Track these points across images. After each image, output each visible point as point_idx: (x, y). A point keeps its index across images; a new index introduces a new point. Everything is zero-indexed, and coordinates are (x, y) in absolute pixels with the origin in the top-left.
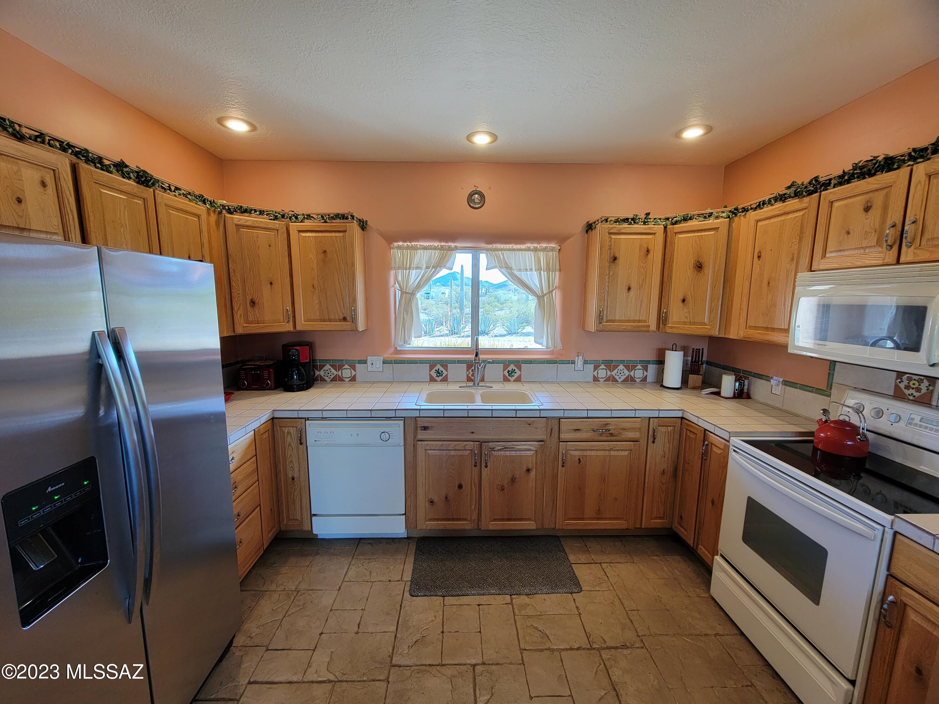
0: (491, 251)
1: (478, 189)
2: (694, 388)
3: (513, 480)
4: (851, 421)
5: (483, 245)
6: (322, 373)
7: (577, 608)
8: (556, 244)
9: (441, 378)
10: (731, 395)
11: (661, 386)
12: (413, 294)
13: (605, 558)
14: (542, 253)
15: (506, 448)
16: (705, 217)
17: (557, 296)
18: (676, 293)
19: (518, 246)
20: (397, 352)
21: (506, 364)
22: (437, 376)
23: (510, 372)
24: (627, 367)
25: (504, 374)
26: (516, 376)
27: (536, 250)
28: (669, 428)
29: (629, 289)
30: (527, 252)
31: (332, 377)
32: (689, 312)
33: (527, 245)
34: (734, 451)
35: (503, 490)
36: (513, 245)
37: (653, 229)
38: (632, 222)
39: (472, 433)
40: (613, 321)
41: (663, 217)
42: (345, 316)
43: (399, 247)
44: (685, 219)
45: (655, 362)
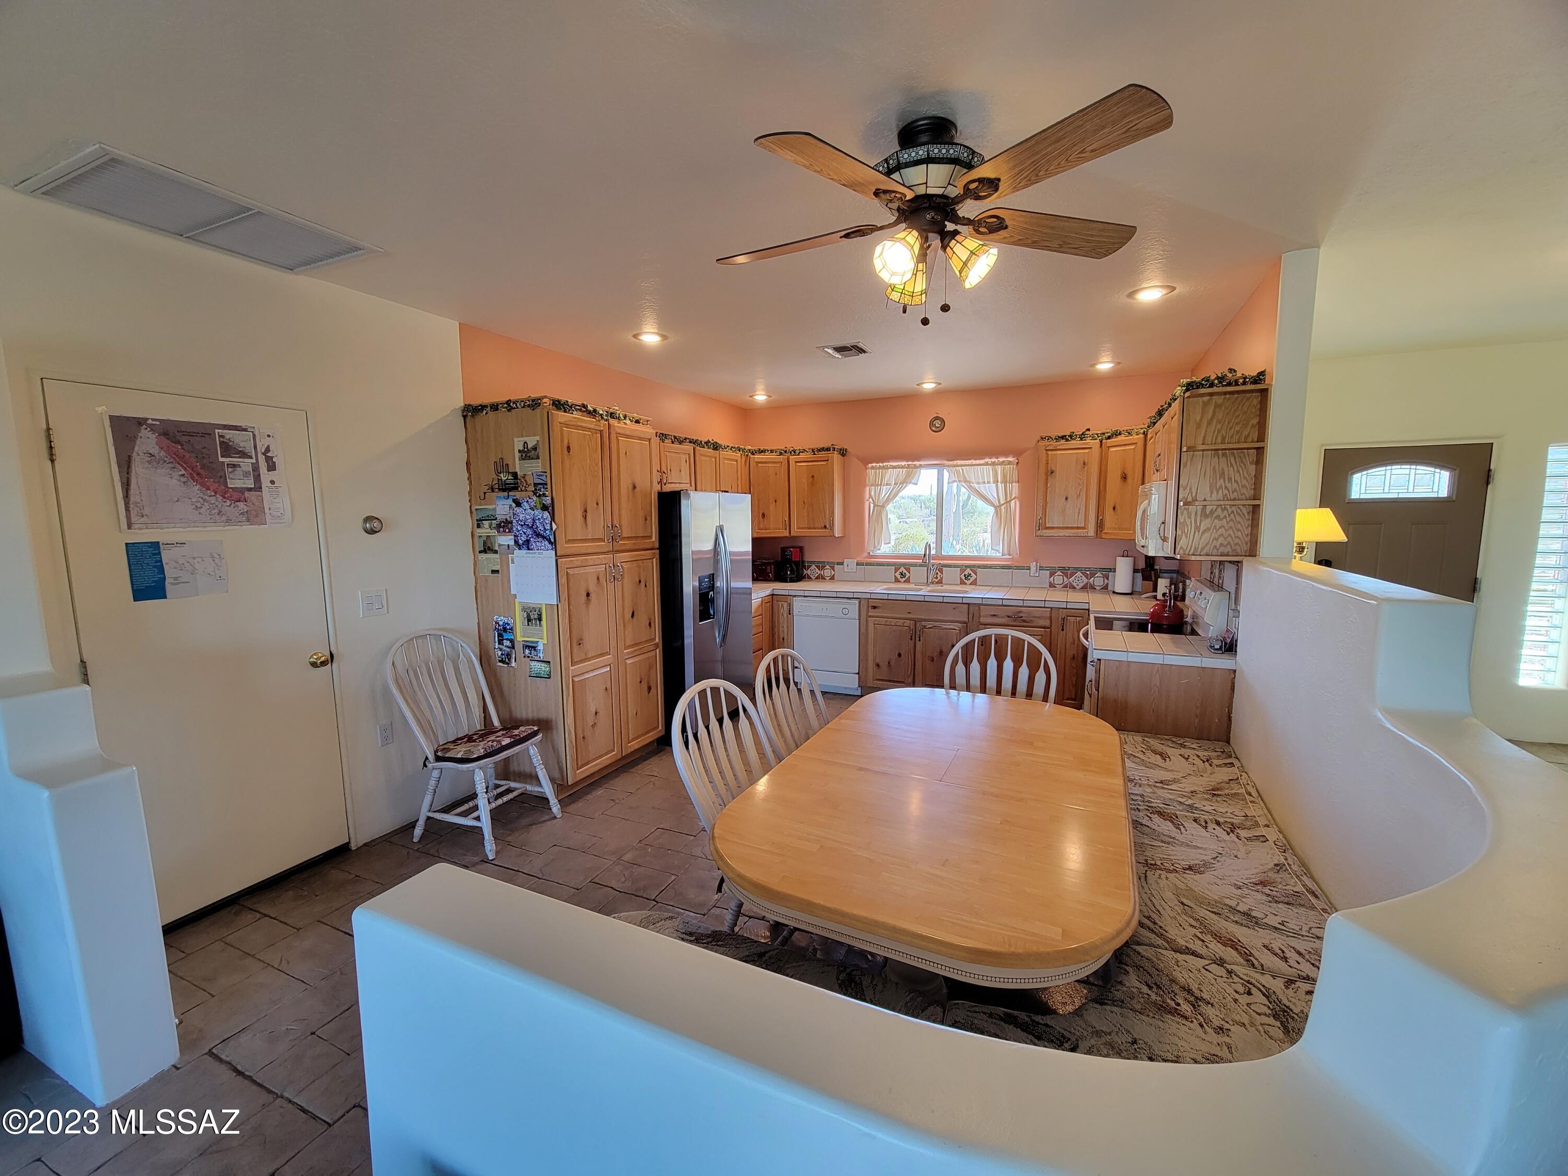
0: (953, 467)
1: (938, 415)
3: (941, 653)
5: (946, 462)
6: (809, 572)
8: (1014, 457)
9: (904, 579)
12: (883, 506)
14: (999, 466)
15: (935, 626)
17: (1015, 505)
18: (1109, 501)
19: (978, 462)
20: (870, 556)
21: (963, 568)
22: (901, 578)
23: (966, 576)
24: (1086, 574)
25: (961, 578)
26: (972, 579)
27: (993, 464)
29: (1067, 498)
30: (986, 466)
31: (816, 576)
32: (1118, 518)
33: (985, 460)
36: (972, 461)
37: (1090, 444)
38: (1069, 439)
39: (909, 613)
40: (1053, 528)
41: (1099, 432)
42: (826, 525)
44: (1117, 434)
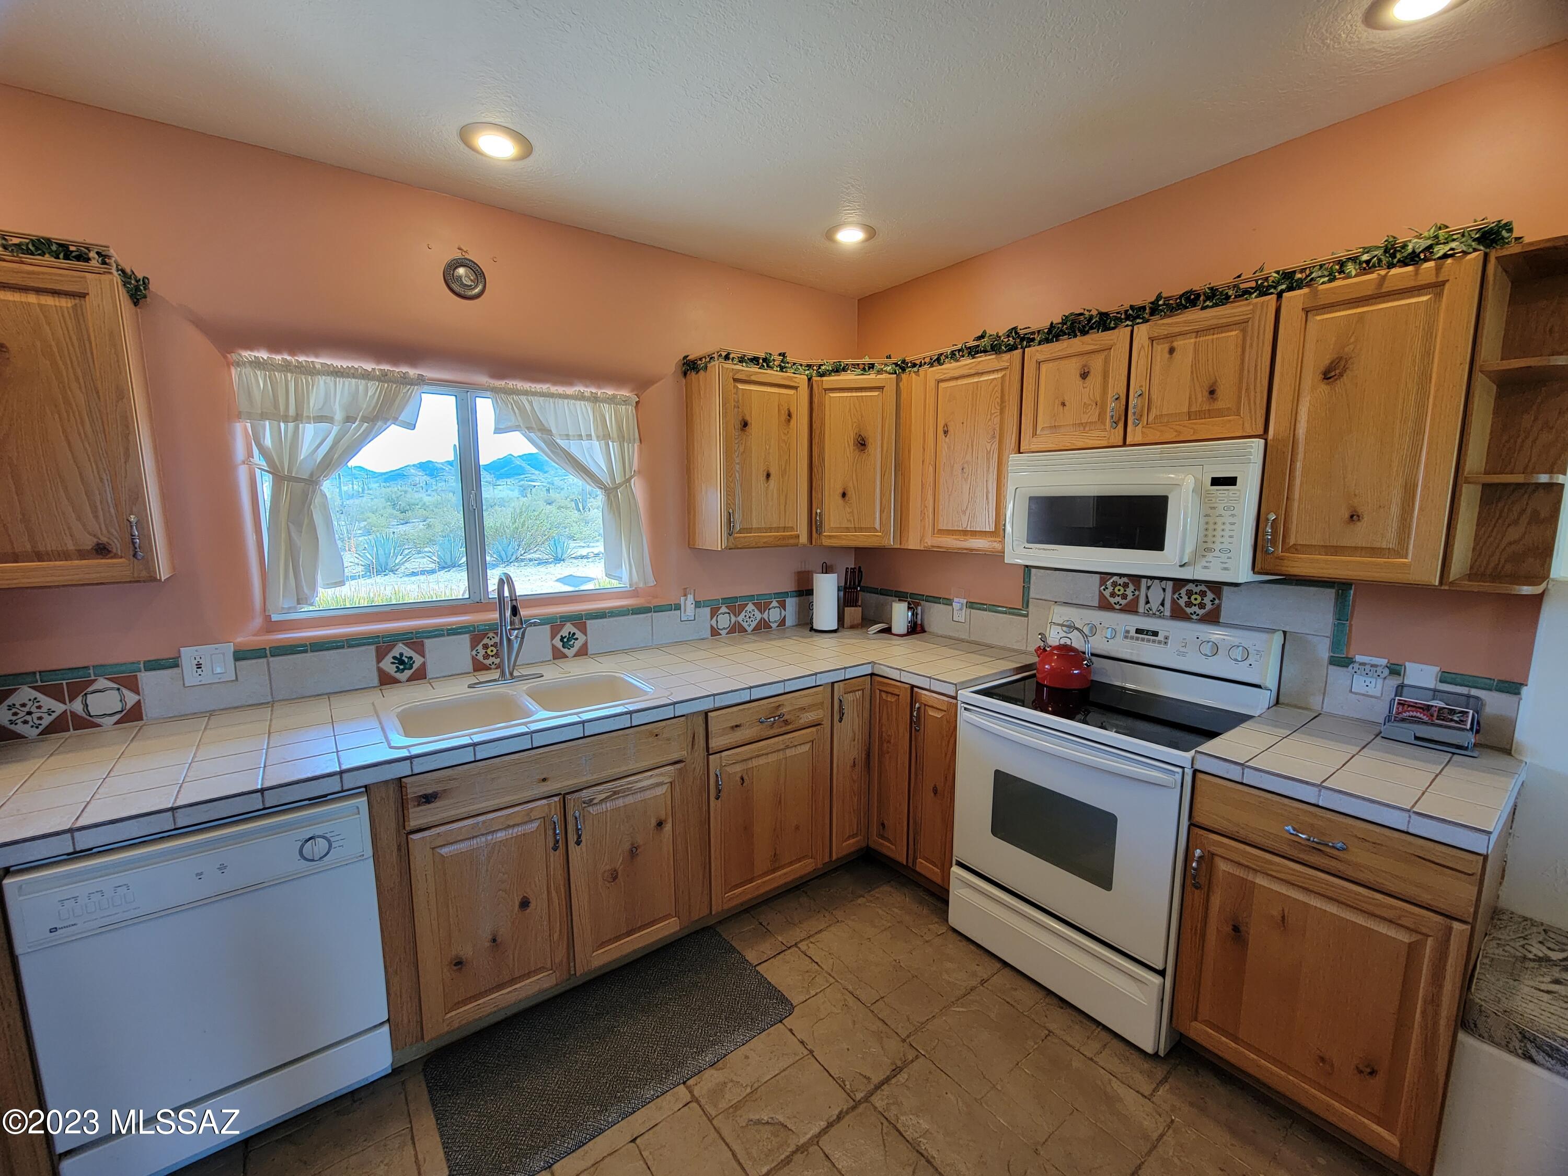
0: (505, 393)
1: (467, 256)
2: (852, 627)
3: (633, 852)
4: (1073, 645)
5: (484, 379)
7: (802, 1042)
8: (632, 391)
9: (408, 673)
10: (904, 631)
11: (810, 631)
12: (312, 482)
13: (798, 933)
14: (606, 406)
15: (615, 793)
16: (864, 369)
17: (638, 487)
18: (832, 483)
19: (560, 390)
20: (271, 626)
21: (555, 624)
22: (398, 670)
23: (565, 640)
24: (758, 606)
25: (554, 647)
26: (578, 645)
27: (594, 399)
28: (857, 693)
29: (768, 476)
30: (578, 402)
31: (45, 721)
32: (852, 512)
33: (577, 388)
34: (965, 709)
35: (615, 878)
36: (547, 386)
37: (794, 379)
38: (765, 364)
39: (544, 780)
40: (749, 530)
41: (805, 362)
42: (104, 540)
43: (257, 364)
44: (837, 370)
45: (795, 594)
